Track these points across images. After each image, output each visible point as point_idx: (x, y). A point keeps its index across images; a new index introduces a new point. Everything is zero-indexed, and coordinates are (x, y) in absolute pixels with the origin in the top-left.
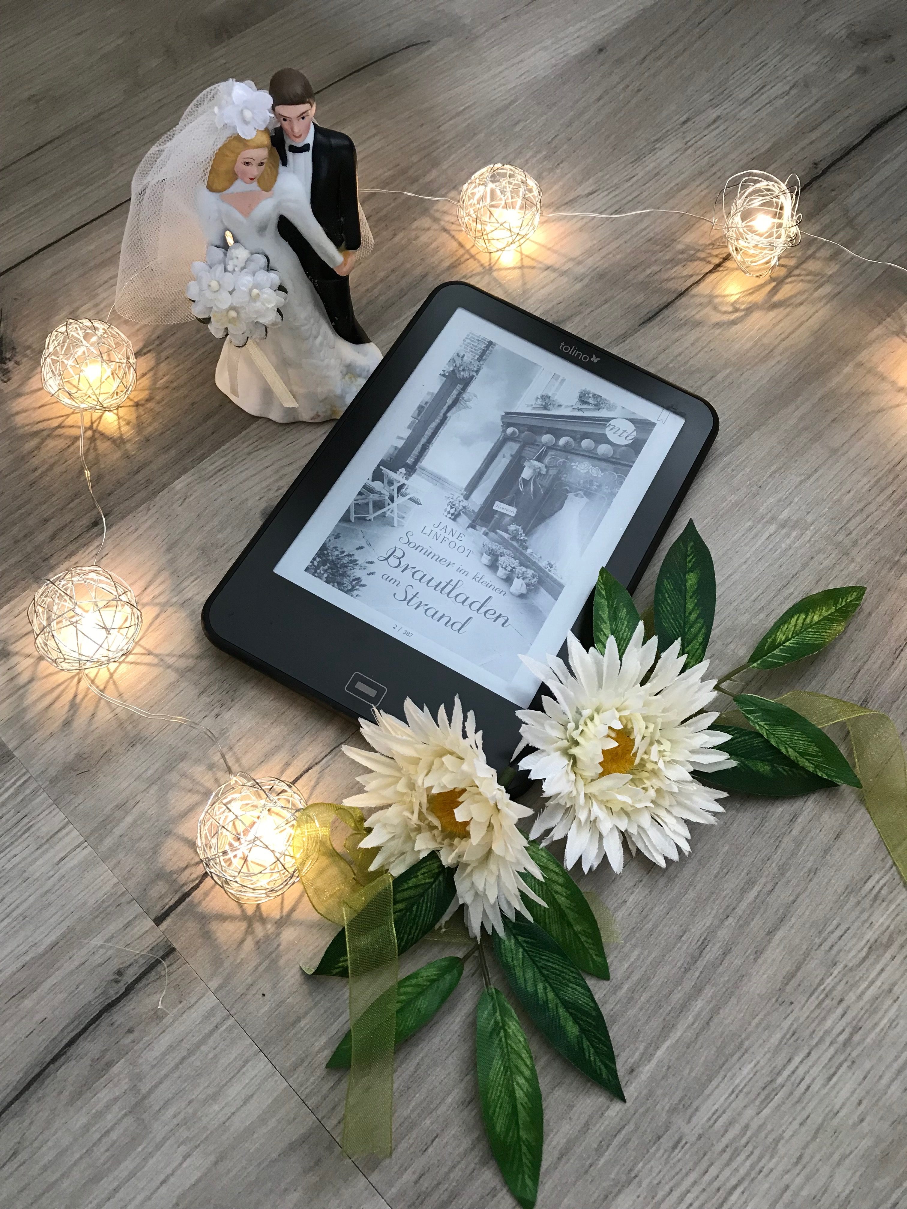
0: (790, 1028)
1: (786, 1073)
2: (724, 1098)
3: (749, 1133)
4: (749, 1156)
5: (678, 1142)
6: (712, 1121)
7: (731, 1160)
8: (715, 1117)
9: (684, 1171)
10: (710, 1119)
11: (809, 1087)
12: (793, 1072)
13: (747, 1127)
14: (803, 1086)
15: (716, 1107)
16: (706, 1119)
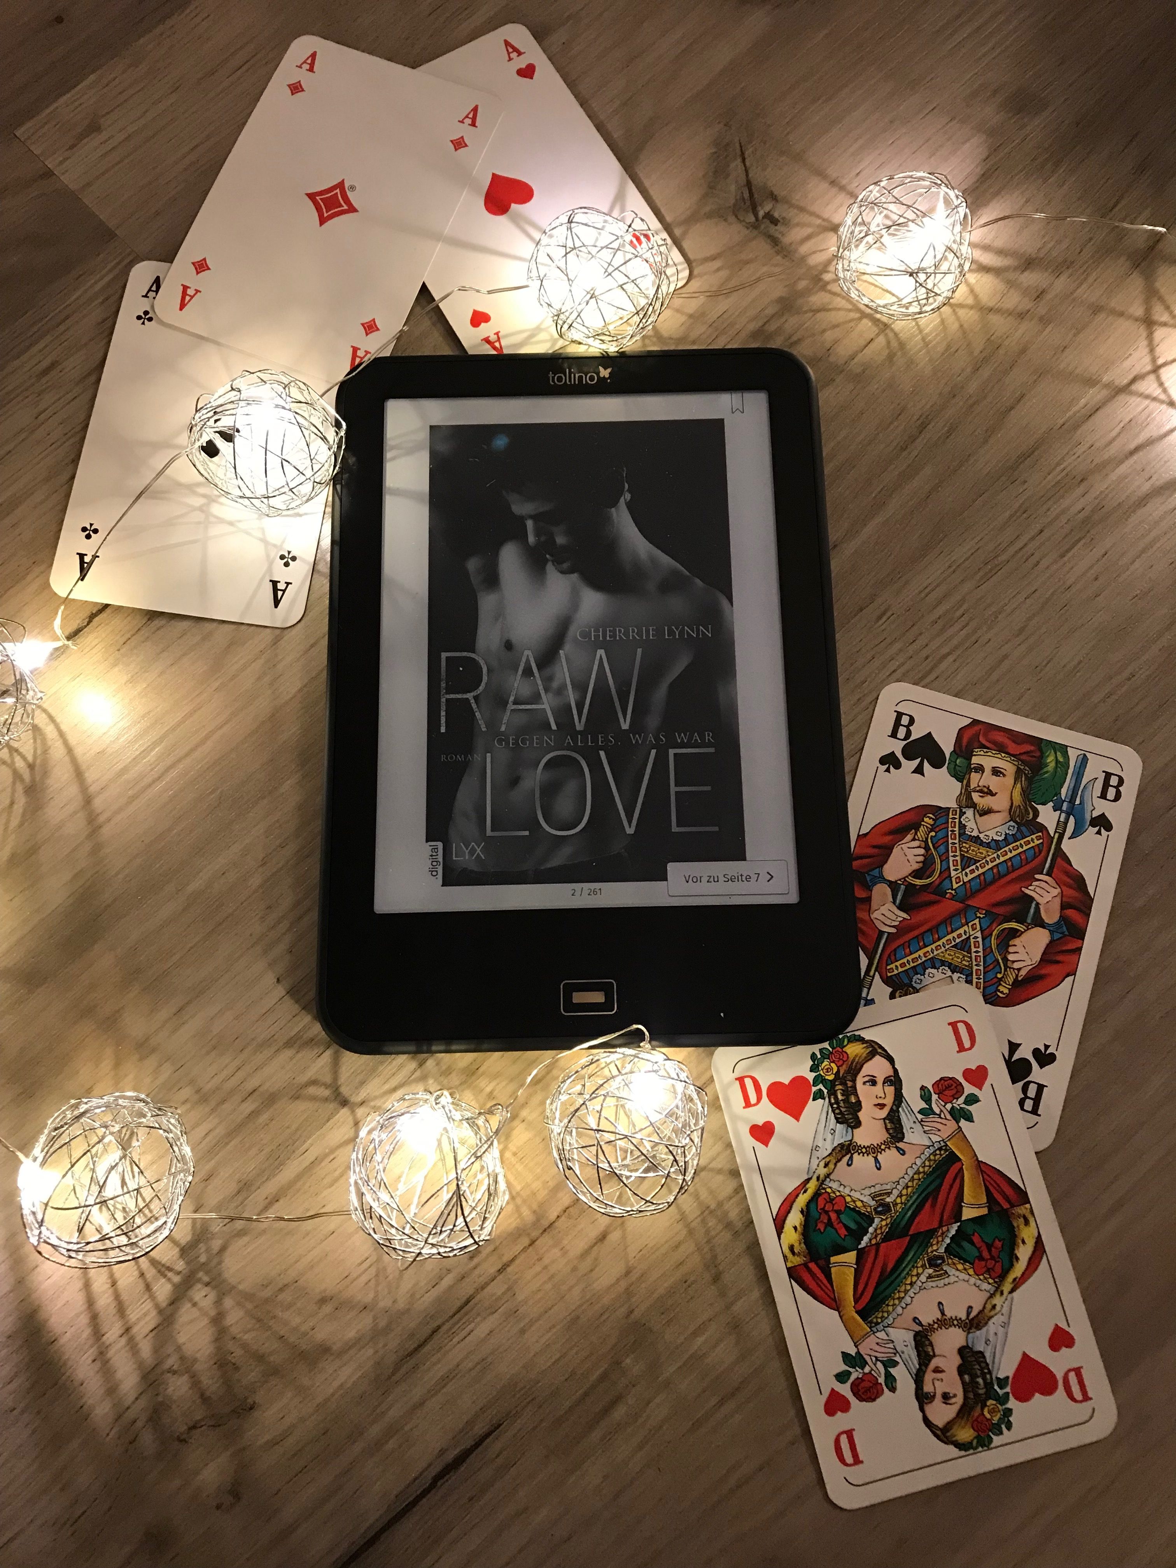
0: (1020, 507)
1: (1012, 550)
2: (939, 572)
3: (965, 607)
4: (964, 627)
5: (884, 614)
6: (923, 595)
7: (943, 630)
8: (927, 591)
9: (888, 641)
10: (921, 592)
11: (1038, 562)
12: (1021, 549)
13: (963, 600)
14: (1033, 560)
15: (929, 581)
16: (916, 591)
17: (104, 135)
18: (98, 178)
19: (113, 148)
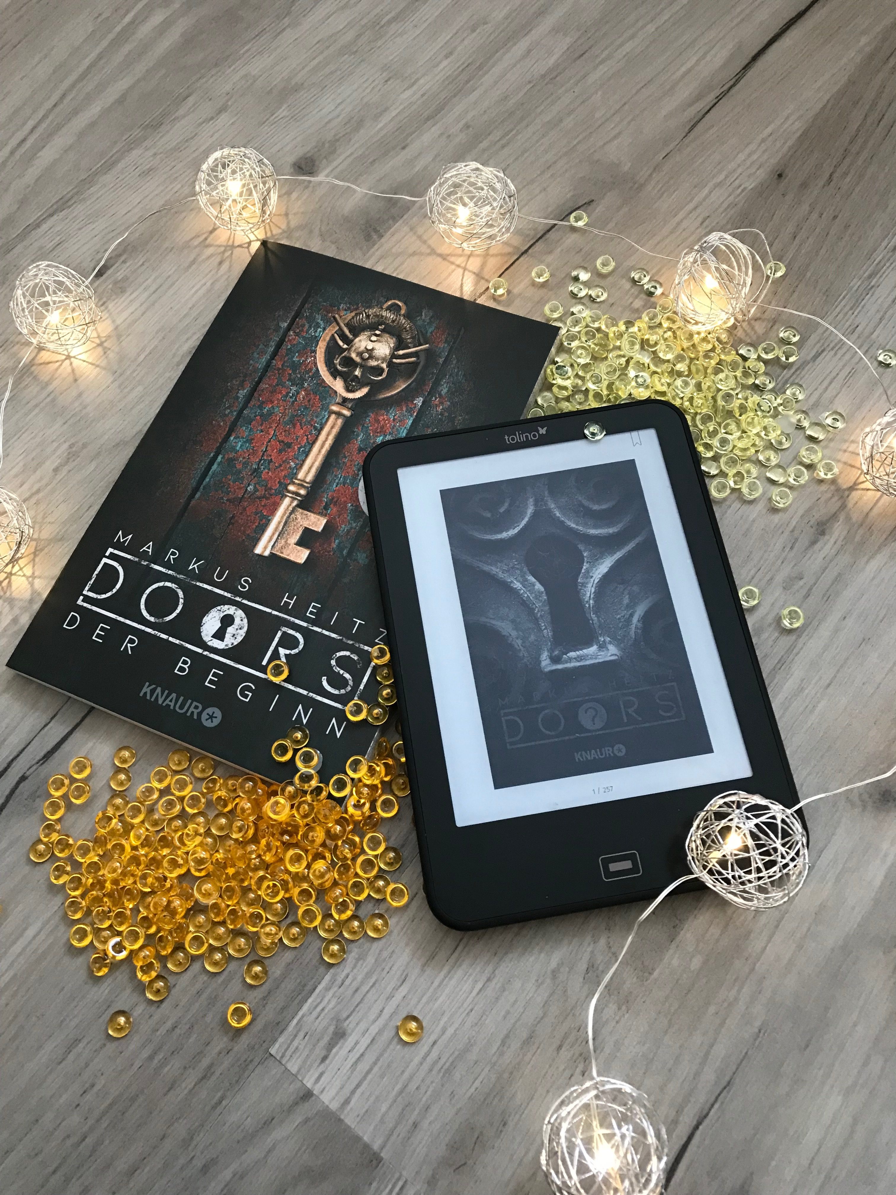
17: (350, 1041)
18: (353, 1092)
19: (362, 1055)
